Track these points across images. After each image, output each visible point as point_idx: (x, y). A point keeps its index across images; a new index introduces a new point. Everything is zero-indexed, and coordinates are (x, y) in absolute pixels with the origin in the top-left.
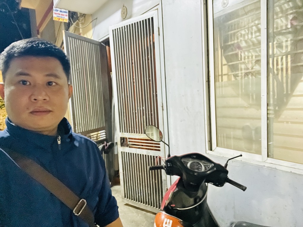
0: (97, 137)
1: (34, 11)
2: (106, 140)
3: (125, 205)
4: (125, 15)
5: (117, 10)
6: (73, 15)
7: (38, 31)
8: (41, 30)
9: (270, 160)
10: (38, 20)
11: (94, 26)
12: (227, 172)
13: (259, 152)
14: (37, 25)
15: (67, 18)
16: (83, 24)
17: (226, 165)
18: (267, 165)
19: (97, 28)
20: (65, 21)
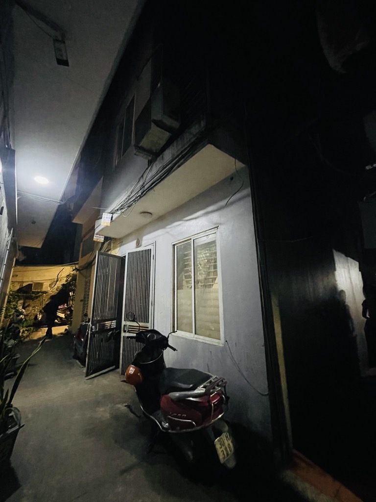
0: (111, 325)
1: (81, 225)
2: (116, 329)
3: (122, 381)
4: (138, 244)
5: (134, 240)
6: (106, 239)
7: (82, 240)
8: (84, 239)
9: (196, 336)
10: (84, 232)
11: (120, 246)
12: (168, 341)
13: (192, 332)
14: (82, 235)
15: (103, 239)
16: (114, 243)
17: (168, 336)
18: (195, 339)
19: (122, 247)
20: (101, 241)
